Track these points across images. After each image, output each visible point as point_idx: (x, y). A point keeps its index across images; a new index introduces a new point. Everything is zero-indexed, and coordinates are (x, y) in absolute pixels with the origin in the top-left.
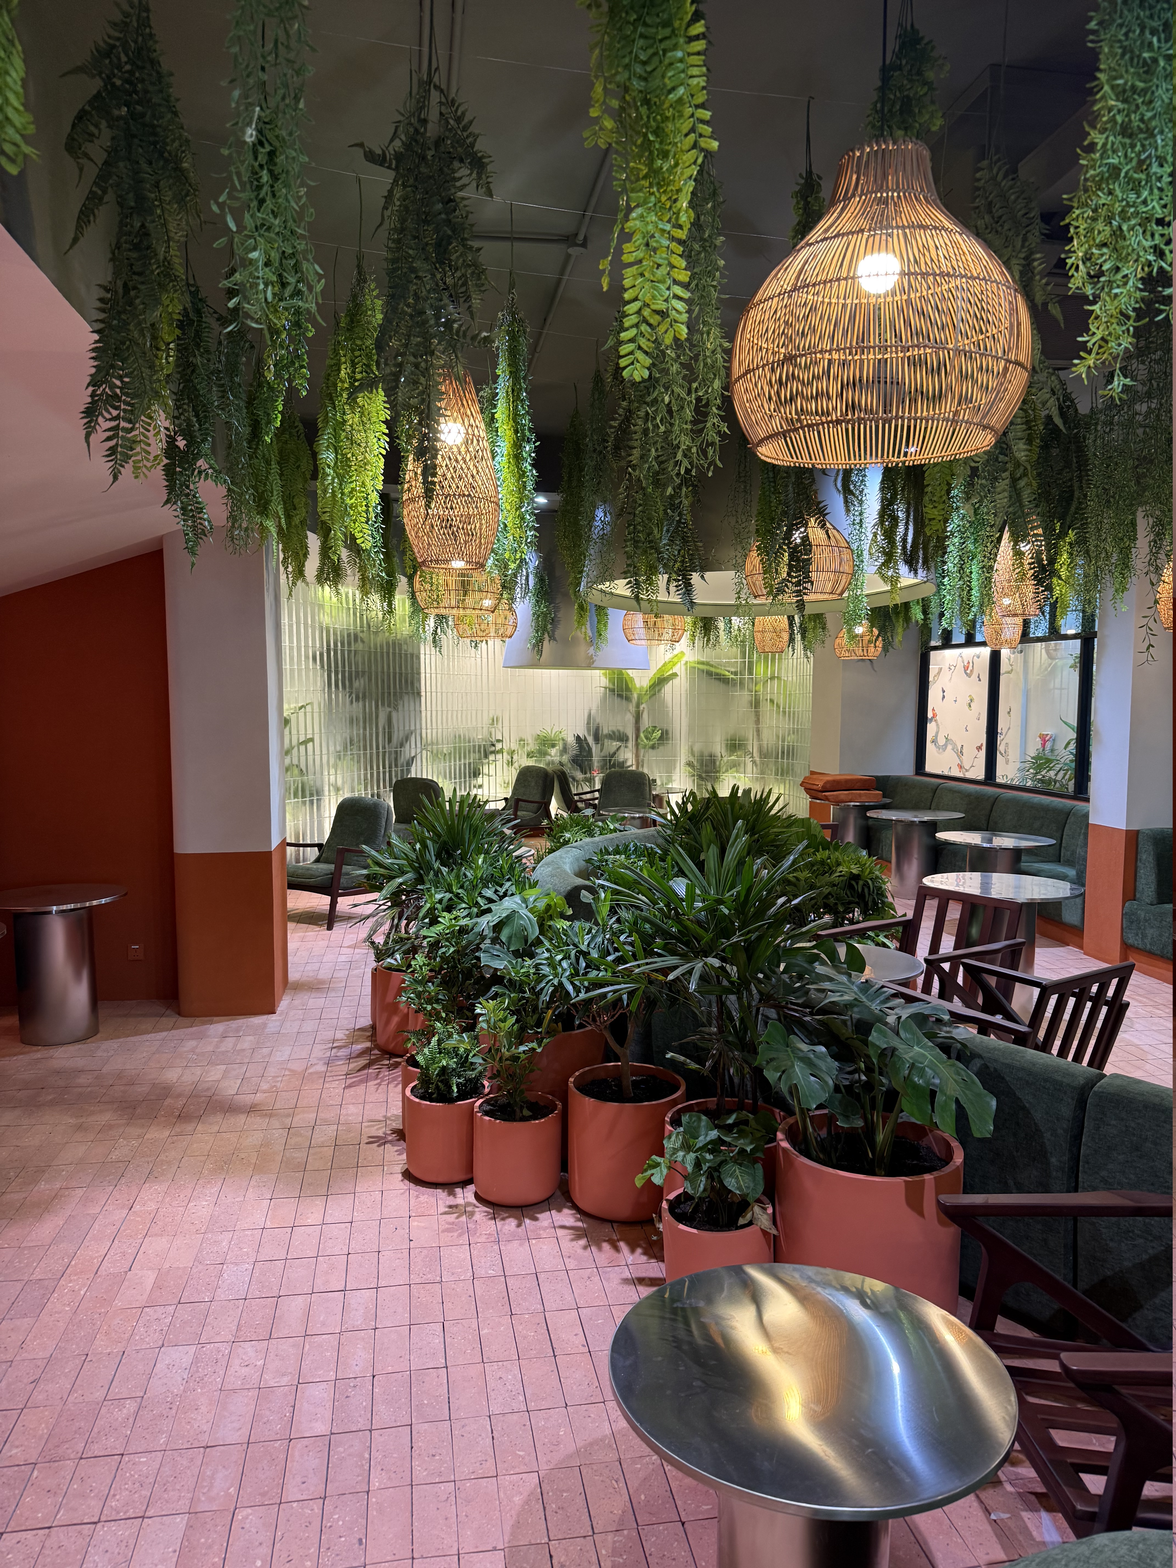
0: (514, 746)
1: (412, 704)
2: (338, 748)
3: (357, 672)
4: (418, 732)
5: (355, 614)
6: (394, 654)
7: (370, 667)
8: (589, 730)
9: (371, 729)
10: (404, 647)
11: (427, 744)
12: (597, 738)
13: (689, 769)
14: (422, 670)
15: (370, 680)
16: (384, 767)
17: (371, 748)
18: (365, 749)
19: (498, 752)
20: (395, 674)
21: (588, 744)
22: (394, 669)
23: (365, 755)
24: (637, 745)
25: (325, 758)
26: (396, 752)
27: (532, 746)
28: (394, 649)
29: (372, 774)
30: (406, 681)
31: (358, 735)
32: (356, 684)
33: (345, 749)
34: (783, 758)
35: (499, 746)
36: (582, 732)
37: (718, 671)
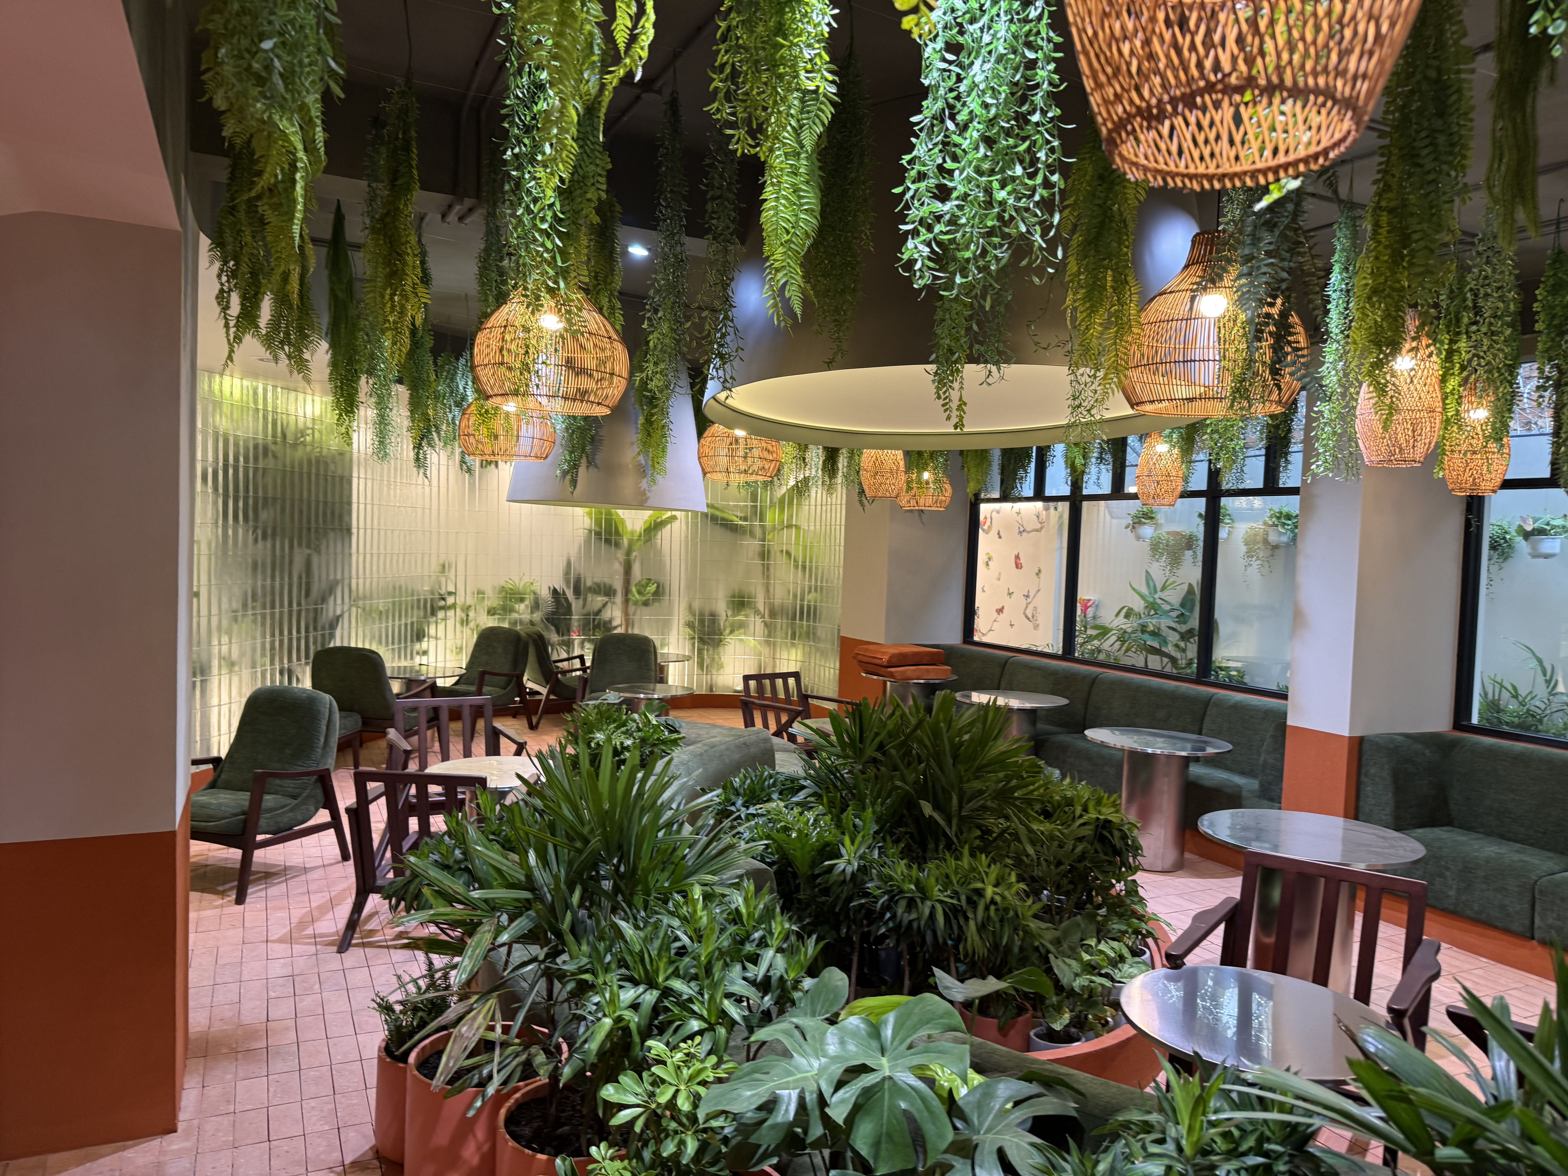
0: (469, 602)
1: (339, 545)
2: (235, 605)
3: (265, 499)
4: (346, 582)
5: (265, 418)
6: (317, 475)
7: (284, 493)
8: (567, 582)
9: (282, 578)
10: (332, 467)
11: (358, 598)
12: (577, 592)
13: (688, 630)
14: (354, 499)
15: (283, 510)
16: (298, 631)
17: (282, 605)
18: (273, 607)
19: (450, 608)
20: (317, 502)
21: (567, 599)
22: (317, 496)
23: (273, 615)
24: (626, 601)
25: (214, 621)
26: (316, 610)
27: (493, 601)
28: (318, 469)
29: (281, 642)
30: (333, 513)
31: (264, 587)
32: (264, 515)
33: (245, 606)
34: (801, 619)
35: (450, 600)
36: (559, 584)
37: (725, 515)
